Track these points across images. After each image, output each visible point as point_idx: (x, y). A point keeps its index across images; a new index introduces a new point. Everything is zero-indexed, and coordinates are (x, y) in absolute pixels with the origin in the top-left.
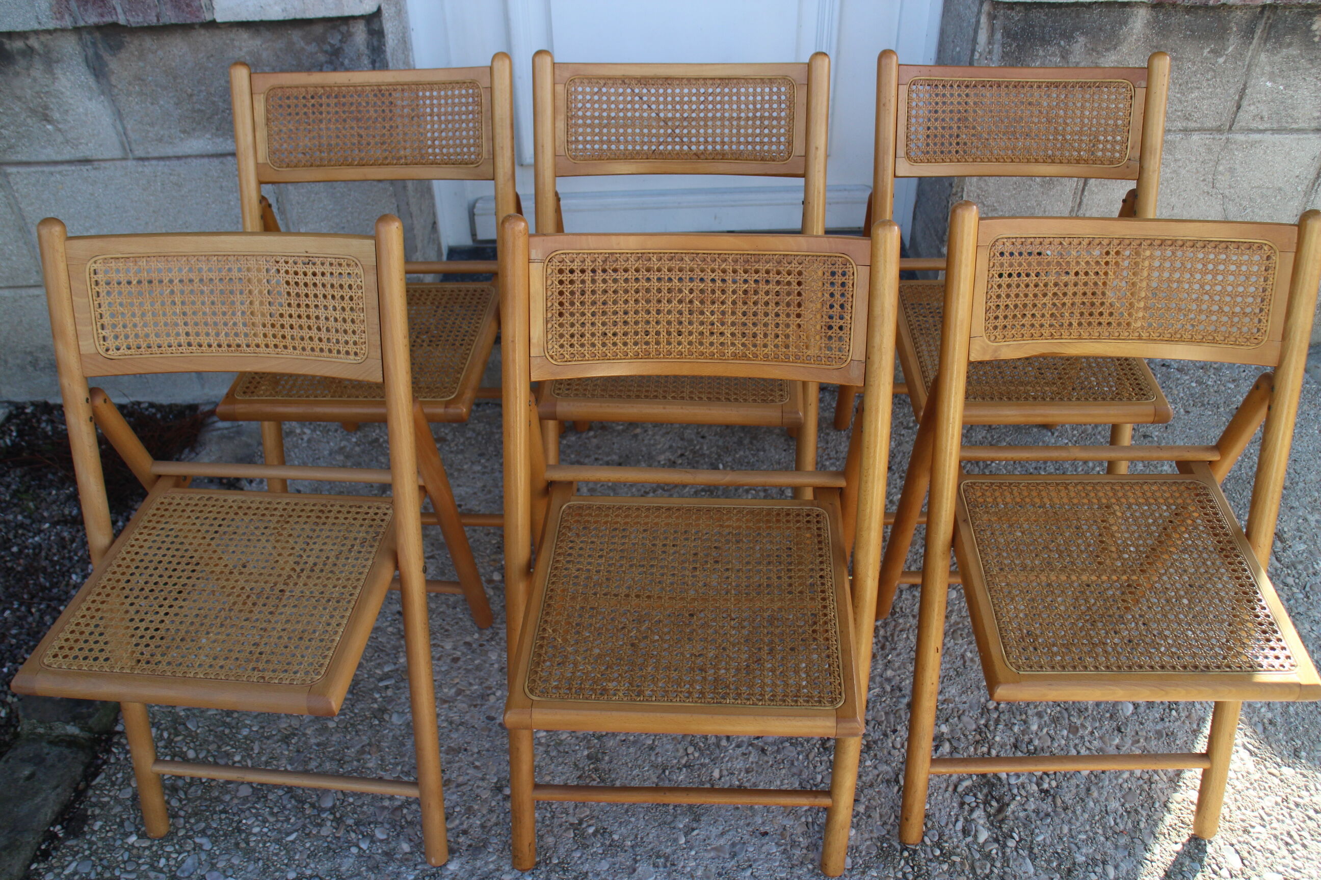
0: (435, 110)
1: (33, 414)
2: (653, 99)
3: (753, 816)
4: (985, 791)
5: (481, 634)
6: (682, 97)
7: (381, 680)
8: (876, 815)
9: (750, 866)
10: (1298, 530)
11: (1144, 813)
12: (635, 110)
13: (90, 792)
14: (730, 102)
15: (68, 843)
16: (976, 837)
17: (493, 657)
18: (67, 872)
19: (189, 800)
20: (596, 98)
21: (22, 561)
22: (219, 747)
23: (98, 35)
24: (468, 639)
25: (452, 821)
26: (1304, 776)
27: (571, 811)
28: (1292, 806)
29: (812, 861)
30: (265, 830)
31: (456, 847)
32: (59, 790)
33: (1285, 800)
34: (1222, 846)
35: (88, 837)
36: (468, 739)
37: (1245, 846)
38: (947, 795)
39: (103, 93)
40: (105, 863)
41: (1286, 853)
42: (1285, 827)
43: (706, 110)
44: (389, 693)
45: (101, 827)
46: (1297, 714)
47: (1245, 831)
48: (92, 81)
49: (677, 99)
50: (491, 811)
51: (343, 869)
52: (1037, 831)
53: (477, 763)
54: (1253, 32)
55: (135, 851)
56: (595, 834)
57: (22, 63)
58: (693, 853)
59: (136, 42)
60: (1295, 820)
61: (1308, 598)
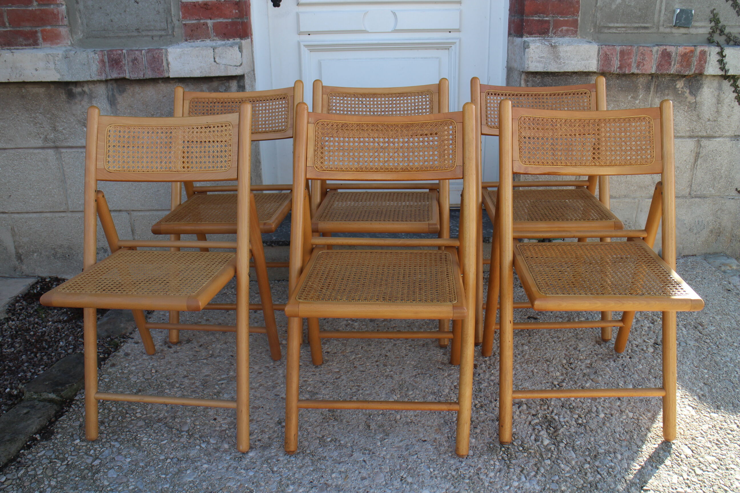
0: (267, 108)
1: (50, 282)
2: (368, 103)
3: (418, 434)
4: (547, 424)
5: (274, 363)
6: (381, 102)
7: (220, 381)
8: (486, 434)
9: (417, 454)
10: (710, 322)
11: (636, 433)
12: (360, 108)
13: (57, 423)
14: (404, 103)
15: (42, 443)
16: (542, 442)
17: (280, 372)
18: (39, 455)
19: (110, 427)
20: (342, 102)
21: (34, 338)
22: (129, 406)
23: (115, 85)
24: (267, 365)
25: (253, 436)
26: (723, 416)
27: (318, 432)
28: (718, 429)
29: (451, 452)
30: (150, 439)
31: (254, 446)
32: (41, 419)
33: (714, 426)
34: (681, 445)
35: (53, 441)
36: (264, 403)
37: (693, 445)
38: (526, 425)
39: (113, 113)
40: (61, 451)
41: (716, 448)
42: (715, 438)
43: (392, 107)
44: (223, 386)
45: (61, 437)
46: (717, 392)
47: (693, 439)
48: (108, 107)
49: (379, 103)
50: (274, 432)
51: (191, 455)
52: (576, 440)
53: (268, 413)
54: (649, 88)
55: (78, 447)
56: (331, 441)
57: (79, 98)
58: (385, 448)
59: (132, 89)
60: (721, 434)
61: (718, 347)
